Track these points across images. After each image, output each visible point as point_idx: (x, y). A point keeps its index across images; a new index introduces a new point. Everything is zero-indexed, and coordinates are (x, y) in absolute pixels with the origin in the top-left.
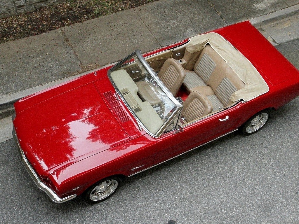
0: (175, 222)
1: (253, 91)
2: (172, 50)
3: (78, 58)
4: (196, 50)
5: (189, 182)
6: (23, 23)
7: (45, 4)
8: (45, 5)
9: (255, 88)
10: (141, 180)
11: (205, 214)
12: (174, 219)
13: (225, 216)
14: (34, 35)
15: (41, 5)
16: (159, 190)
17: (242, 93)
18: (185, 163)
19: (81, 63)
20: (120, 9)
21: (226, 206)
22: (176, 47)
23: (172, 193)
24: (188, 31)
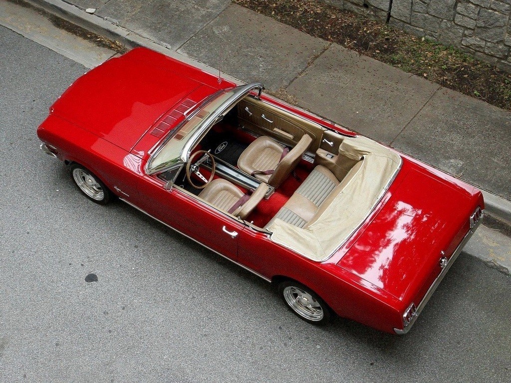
0: (96, 280)
1: (298, 241)
2: (324, 129)
3: (293, 80)
4: (347, 153)
5: (165, 272)
6: (312, 12)
7: (358, 9)
8: (356, 11)
9: (303, 239)
10: (141, 222)
11: (123, 309)
12: (99, 279)
13: (131, 332)
14: (301, 29)
15: (352, 7)
16: (136, 247)
17: (283, 228)
18: (196, 257)
19: (286, 87)
20: (425, 75)
21: (149, 328)
22: (334, 131)
23: (137, 261)
24: (452, 161)
